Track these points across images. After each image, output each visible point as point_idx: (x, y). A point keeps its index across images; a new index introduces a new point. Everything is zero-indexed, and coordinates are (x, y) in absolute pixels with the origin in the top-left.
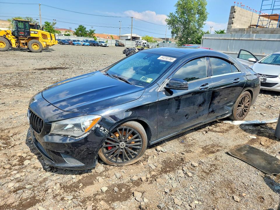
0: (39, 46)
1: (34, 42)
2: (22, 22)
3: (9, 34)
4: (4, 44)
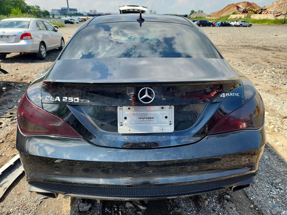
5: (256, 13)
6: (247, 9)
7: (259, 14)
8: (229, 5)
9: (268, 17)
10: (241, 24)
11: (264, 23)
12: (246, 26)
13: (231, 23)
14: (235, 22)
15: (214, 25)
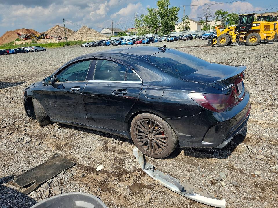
0: (255, 37)
1: (252, 36)
2: (246, 16)
3: (232, 30)
4: (225, 39)
5: (39, 38)
6: (29, 36)
7: (42, 39)
8: (7, 32)
9: (53, 41)
10: (36, 49)
11: (52, 47)
12: (42, 51)
13: (26, 49)
14: (29, 48)
15: (8, 53)
